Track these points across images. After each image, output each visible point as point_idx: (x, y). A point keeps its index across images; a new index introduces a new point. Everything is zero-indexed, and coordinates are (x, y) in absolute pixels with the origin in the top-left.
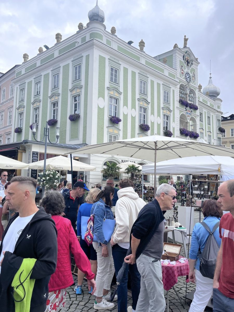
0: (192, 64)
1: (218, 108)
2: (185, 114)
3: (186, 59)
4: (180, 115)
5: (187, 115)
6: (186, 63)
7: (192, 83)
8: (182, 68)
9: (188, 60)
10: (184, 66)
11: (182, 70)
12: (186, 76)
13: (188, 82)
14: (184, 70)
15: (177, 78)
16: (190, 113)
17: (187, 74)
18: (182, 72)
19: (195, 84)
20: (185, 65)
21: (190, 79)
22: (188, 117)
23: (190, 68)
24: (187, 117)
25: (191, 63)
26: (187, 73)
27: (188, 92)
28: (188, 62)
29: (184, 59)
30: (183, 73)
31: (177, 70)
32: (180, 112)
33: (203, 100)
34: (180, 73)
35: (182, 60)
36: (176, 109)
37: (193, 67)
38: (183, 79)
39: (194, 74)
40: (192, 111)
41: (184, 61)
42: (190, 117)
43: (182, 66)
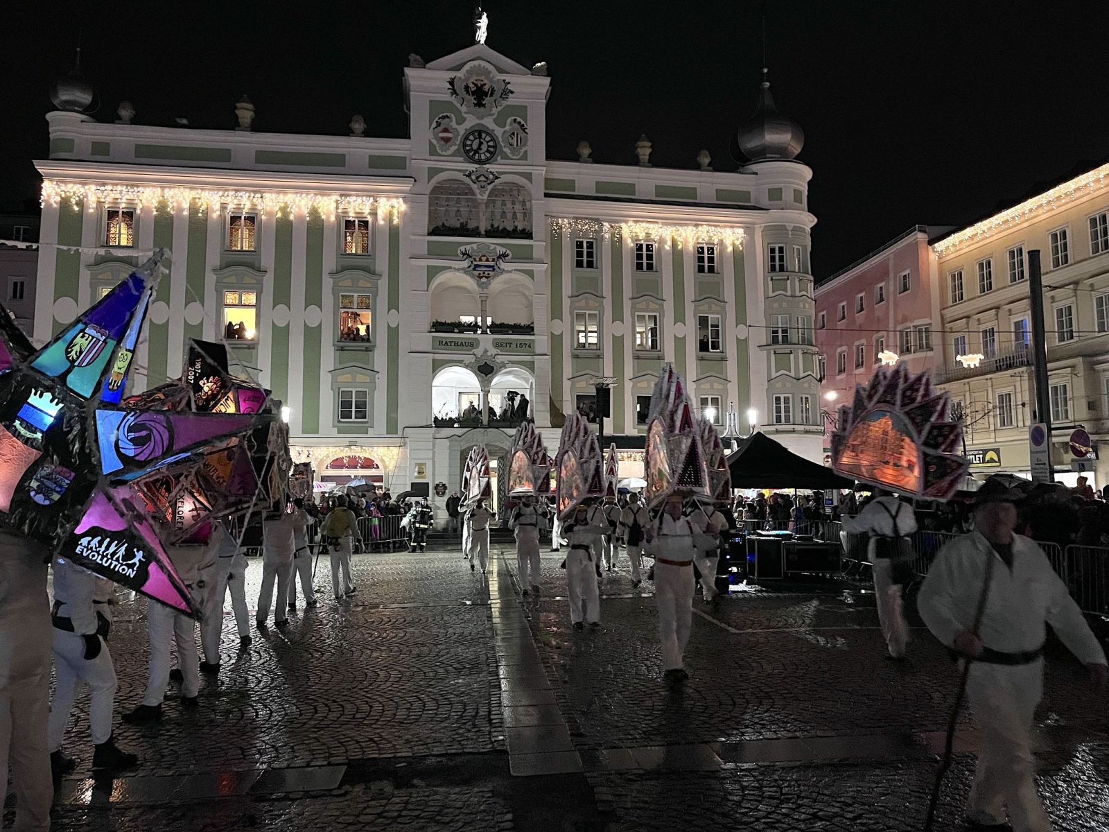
0: (506, 92)
1: (772, 198)
3: (472, 85)
4: (429, 280)
6: (472, 99)
7: (506, 157)
8: (444, 124)
9: (485, 84)
10: (458, 113)
11: (446, 130)
12: (465, 145)
13: (480, 161)
15: (415, 162)
16: (492, 264)
19: (523, 158)
20: (464, 109)
21: (495, 147)
22: (484, 280)
23: (495, 110)
24: (476, 281)
25: (497, 94)
26: (472, 133)
27: (482, 194)
28: (480, 96)
32: (432, 272)
33: (660, 190)
34: (434, 141)
35: (447, 97)
36: (405, 264)
37: (512, 100)
38: (450, 158)
39: (516, 125)
40: (504, 255)
41: (453, 99)
42: (494, 276)
43: (443, 118)
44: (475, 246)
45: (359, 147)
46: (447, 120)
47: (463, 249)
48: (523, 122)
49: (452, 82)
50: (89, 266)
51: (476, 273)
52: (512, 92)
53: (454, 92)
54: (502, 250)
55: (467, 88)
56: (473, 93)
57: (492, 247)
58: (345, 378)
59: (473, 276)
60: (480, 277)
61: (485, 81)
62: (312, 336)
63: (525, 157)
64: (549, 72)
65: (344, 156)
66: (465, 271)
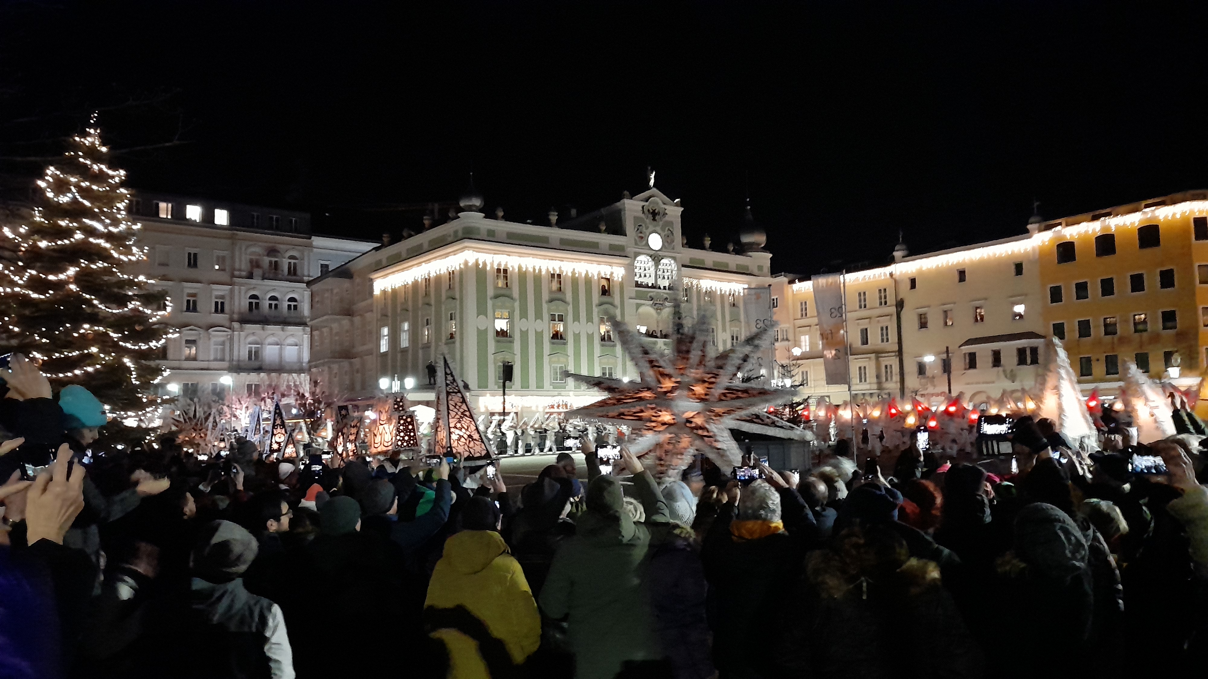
1: (759, 270)
3: (650, 209)
4: (636, 310)
5: (655, 307)
6: (650, 216)
7: (666, 248)
8: (640, 229)
9: (656, 210)
10: (646, 223)
11: (641, 233)
14: (645, 230)
15: (630, 248)
16: (661, 303)
18: (640, 236)
20: (648, 221)
23: (661, 223)
24: (656, 311)
25: (661, 214)
27: (657, 266)
28: (654, 215)
30: (642, 238)
31: (627, 236)
32: (638, 306)
33: (715, 263)
34: (636, 238)
35: (640, 214)
36: (627, 301)
37: (667, 218)
38: (643, 247)
39: (670, 232)
40: (666, 299)
41: (643, 216)
42: (663, 309)
43: (640, 226)
44: (655, 293)
45: (605, 239)
46: (641, 227)
47: (650, 294)
48: (672, 230)
49: (643, 207)
50: (491, 298)
51: (656, 307)
52: (667, 214)
53: (643, 212)
54: (665, 296)
55: (649, 210)
56: (652, 213)
57: (662, 294)
58: (605, 360)
59: (654, 309)
60: (657, 309)
61: (656, 208)
62: (590, 337)
63: (673, 249)
64: (682, 204)
65: (598, 243)
66: (651, 306)
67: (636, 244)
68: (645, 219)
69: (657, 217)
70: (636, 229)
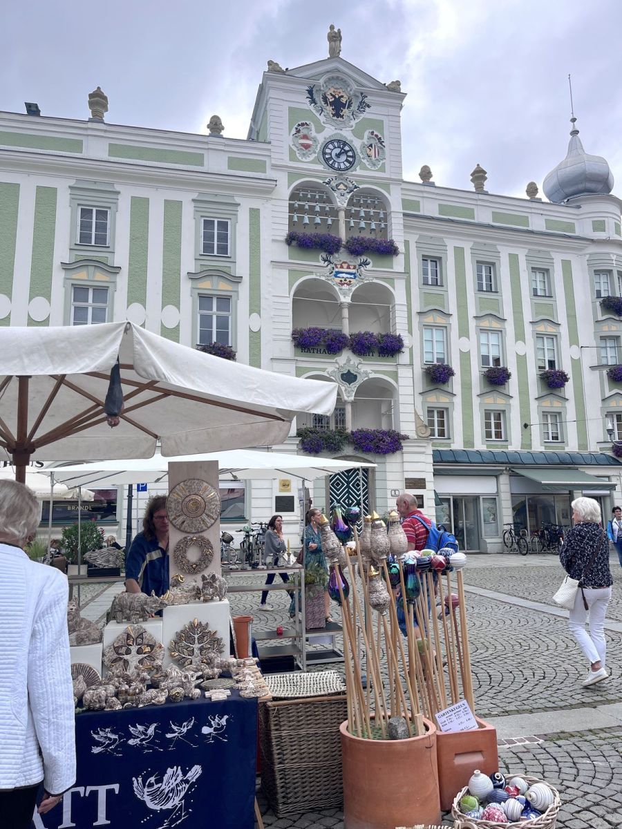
0: (363, 106)
1: (595, 229)
2: (323, 278)
3: (329, 97)
4: (291, 286)
5: (338, 280)
6: (329, 109)
7: (365, 168)
8: (303, 131)
9: (342, 96)
10: (317, 122)
11: (305, 137)
12: (324, 153)
13: (339, 169)
14: (313, 133)
15: (275, 167)
16: (354, 271)
17: (331, 146)
18: (302, 145)
19: (382, 169)
20: (322, 118)
21: (354, 157)
22: (345, 287)
23: (353, 123)
24: (337, 288)
25: (354, 106)
26: (331, 142)
27: (341, 202)
28: (338, 107)
29: (313, 101)
30: (307, 147)
31: (270, 143)
32: (294, 278)
33: (496, 216)
35: (306, 105)
37: (369, 114)
38: (310, 166)
39: (374, 138)
40: (365, 263)
41: (312, 107)
42: (356, 284)
43: (303, 125)
45: (219, 148)
46: (306, 127)
47: (324, 255)
48: (380, 136)
52: (369, 106)
54: (363, 258)
55: (325, 99)
56: (332, 104)
61: (343, 94)
67: (293, 157)
68: (317, 115)
69: (345, 112)
70: (294, 131)
